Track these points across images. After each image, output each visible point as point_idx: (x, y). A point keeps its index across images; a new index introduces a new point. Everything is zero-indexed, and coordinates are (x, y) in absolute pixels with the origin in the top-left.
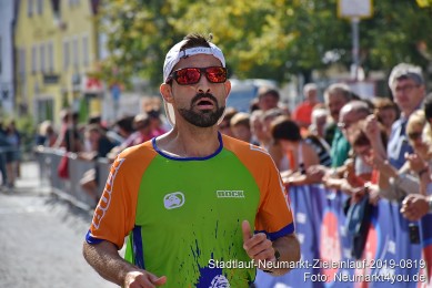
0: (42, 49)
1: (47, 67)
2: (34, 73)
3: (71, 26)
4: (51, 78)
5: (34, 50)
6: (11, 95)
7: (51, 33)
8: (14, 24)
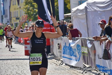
0: (16, 12)
1: (17, 16)
2: (14, 17)
3: (21, 8)
4: (17, 18)
5: (14, 12)
6: (9, 22)
7: (18, 9)
8: (10, 7)
